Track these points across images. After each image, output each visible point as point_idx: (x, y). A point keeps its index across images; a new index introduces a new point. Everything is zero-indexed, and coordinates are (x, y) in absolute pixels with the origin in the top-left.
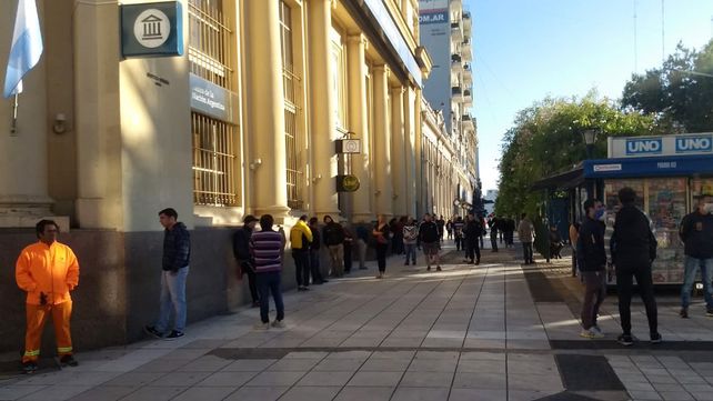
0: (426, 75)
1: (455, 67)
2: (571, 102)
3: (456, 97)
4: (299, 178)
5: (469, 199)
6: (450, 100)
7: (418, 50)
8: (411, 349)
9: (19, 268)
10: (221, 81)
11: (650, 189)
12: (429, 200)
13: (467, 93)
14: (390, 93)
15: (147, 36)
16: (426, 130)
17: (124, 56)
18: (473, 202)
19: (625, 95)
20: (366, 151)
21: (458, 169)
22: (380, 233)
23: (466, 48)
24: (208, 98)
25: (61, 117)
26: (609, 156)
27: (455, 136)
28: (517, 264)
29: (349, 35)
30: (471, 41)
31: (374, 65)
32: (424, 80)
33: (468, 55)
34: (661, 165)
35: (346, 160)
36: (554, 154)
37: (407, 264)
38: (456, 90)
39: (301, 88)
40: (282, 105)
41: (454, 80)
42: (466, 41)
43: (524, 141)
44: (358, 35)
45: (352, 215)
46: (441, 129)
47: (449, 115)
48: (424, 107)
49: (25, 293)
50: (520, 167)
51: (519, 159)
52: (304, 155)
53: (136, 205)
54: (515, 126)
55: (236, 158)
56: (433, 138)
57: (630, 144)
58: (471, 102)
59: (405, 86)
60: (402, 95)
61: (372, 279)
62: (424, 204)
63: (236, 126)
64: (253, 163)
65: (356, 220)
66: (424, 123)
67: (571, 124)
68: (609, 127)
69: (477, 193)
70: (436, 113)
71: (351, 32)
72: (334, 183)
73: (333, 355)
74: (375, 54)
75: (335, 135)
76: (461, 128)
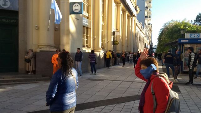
0: (138, 13)
1: (146, 10)
2: (179, 22)
3: (146, 18)
4: (104, 41)
5: (149, 47)
6: (144, 19)
7: (136, 7)
8: (131, 82)
9: (52, 59)
10: (88, 18)
11: (196, 46)
12: (137, 47)
13: (149, 17)
14: (128, 18)
15: (76, 10)
16: (137, 28)
17: (70, 14)
18: (150, 48)
19: (197, 19)
20: (121, 34)
21: (146, 39)
22: (124, 56)
23: (150, 4)
24: (85, 22)
25: (57, 27)
26: (185, 38)
27: (145, 30)
28: (161, 66)
29: (118, 4)
30: (152, 2)
31: (124, 11)
32: (137, 15)
33: (150, 6)
34: (199, 41)
35: (115, 36)
36: (173, 36)
37: (130, 64)
38: (146, 17)
39: (105, 18)
40: (101, 23)
41: (146, 14)
42: (150, 3)
43: (165, 32)
44: (120, 4)
45: (116, 51)
46: (141, 28)
47: (144, 24)
48: (137, 22)
49: (53, 64)
50: (164, 39)
51: (163, 37)
52: (105, 35)
53: (72, 47)
54: (163, 27)
55: (90, 36)
56: (139, 30)
57: (191, 35)
58: (150, 20)
59: (132, 16)
60: (131, 19)
61: (121, 67)
62: (135, 48)
63: (90, 29)
64: (94, 37)
65: (117, 52)
66: (137, 26)
67: (178, 28)
68: (189, 29)
69: (151, 46)
70: (140, 23)
71: (118, 3)
72: (112, 42)
73: (114, 81)
74: (124, 8)
75: (113, 30)
76: (147, 27)
